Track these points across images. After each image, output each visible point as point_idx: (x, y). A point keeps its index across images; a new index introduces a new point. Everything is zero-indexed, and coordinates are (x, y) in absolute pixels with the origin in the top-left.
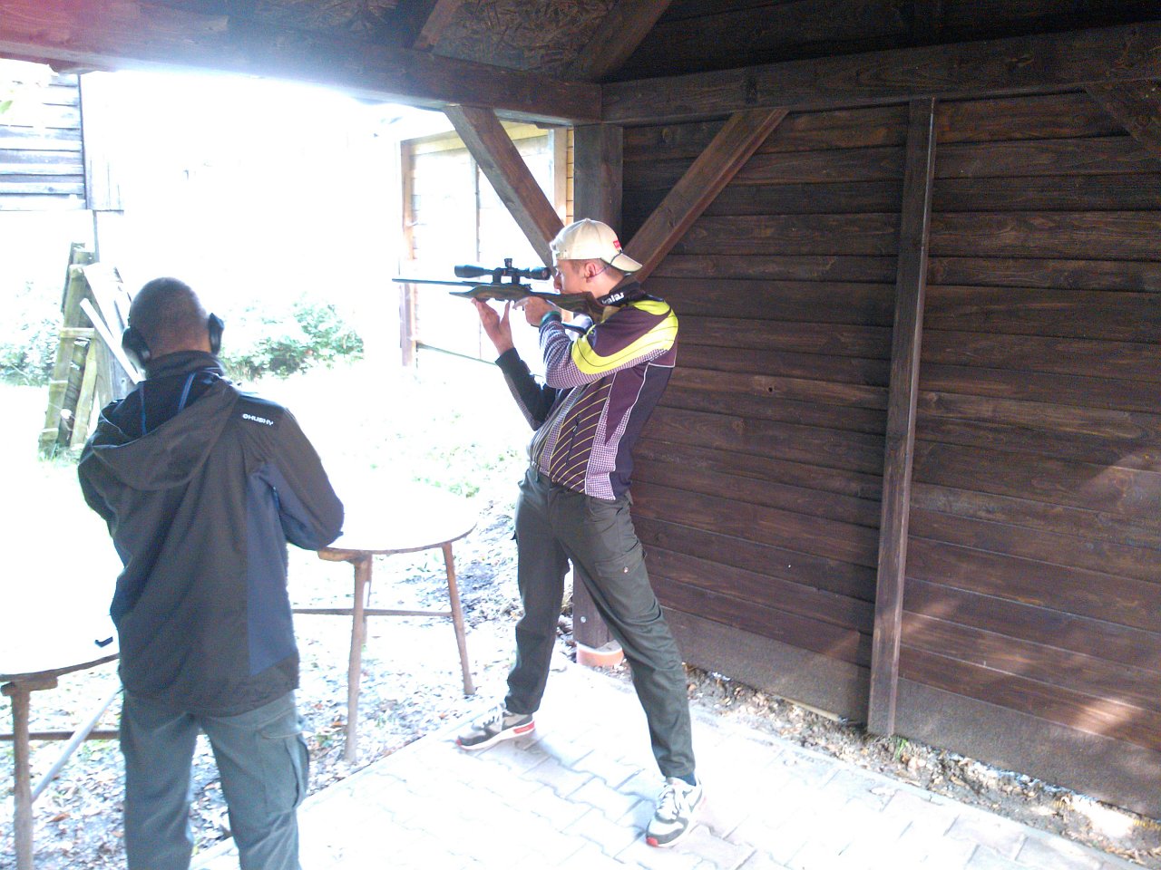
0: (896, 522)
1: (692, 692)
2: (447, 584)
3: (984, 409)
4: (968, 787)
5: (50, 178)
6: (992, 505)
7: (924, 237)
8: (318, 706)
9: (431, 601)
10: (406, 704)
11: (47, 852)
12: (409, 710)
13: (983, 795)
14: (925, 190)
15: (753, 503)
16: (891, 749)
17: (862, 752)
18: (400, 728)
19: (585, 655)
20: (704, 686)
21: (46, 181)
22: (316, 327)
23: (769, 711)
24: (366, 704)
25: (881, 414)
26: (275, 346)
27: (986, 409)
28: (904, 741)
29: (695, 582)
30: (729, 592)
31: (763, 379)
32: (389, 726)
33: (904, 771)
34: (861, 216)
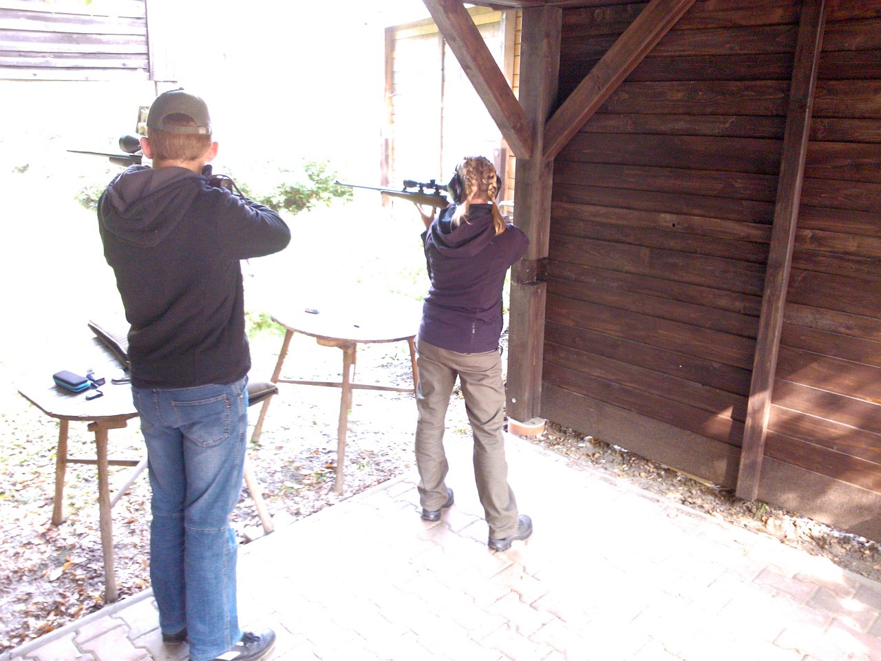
0: (770, 334)
1: (597, 459)
2: (411, 370)
3: (850, 244)
4: (814, 543)
5: (123, 56)
6: (851, 322)
7: (810, 101)
8: (317, 452)
9: (400, 381)
10: (380, 453)
11: (123, 544)
12: (382, 459)
13: (826, 549)
14: (812, 62)
15: (653, 316)
16: (754, 510)
17: (730, 511)
18: (375, 472)
19: (514, 427)
20: (606, 454)
21: (121, 58)
22: (318, 176)
23: (657, 477)
24: (351, 451)
25: (765, 246)
26: (288, 189)
27: (852, 245)
28: (765, 505)
29: (603, 376)
30: (629, 384)
31: (668, 217)
32: (367, 469)
33: (763, 528)
34: (758, 83)
